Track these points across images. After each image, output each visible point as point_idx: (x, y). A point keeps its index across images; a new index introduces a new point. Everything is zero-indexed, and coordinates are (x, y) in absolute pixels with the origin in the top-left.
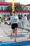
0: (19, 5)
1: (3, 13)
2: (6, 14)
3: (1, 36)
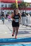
1: (7, 10)
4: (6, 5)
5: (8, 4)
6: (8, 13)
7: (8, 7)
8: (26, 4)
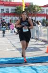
0: (32, 6)
1: (9, 17)
2: (12, 18)
3: (8, 50)
4: (8, 9)
5: (10, 8)
6: (10, 20)
7: (10, 12)
8: (36, 8)
